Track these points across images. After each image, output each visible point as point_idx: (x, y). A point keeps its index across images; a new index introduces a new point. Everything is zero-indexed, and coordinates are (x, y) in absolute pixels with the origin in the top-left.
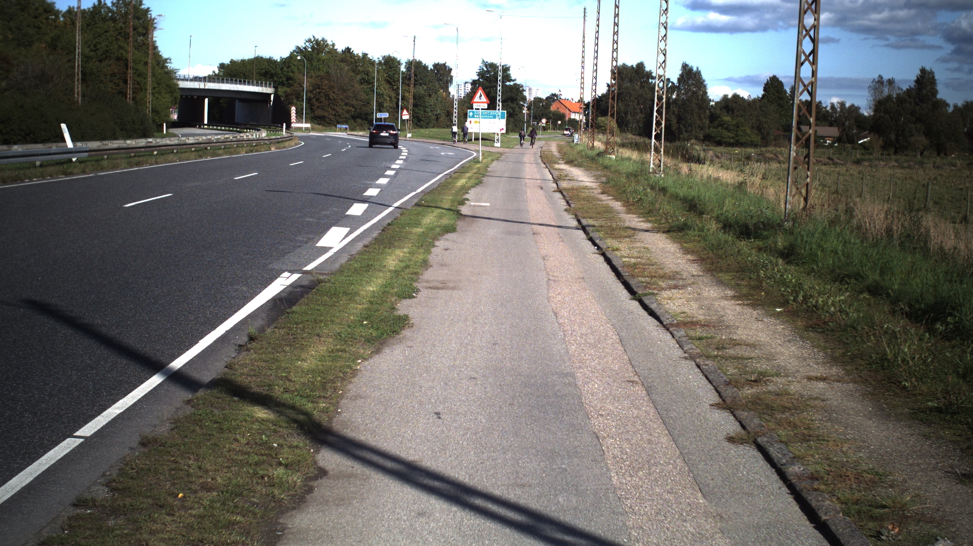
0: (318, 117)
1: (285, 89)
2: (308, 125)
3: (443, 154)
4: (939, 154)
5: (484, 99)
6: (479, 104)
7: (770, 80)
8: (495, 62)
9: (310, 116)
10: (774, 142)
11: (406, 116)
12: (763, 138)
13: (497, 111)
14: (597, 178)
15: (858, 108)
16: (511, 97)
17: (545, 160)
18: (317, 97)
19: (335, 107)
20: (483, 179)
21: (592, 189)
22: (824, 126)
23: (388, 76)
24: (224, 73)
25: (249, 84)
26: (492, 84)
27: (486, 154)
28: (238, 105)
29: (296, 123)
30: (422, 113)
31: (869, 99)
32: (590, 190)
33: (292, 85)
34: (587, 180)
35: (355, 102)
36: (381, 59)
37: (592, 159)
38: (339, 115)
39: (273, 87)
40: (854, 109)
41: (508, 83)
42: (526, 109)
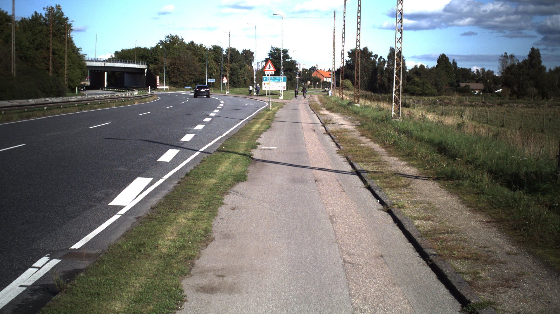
0: (173, 82)
1: (154, 66)
2: (167, 87)
3: (246, 104)
4: (543, 98)
5: (272, 68)
6: (269, 72)
7: (441, 57)
8: (279, 47)
9: (169, 82)
10: (445, 93)
11: (225, 80)
12: (438, 91)
13: (281, 77)
14: (352, 121)
15: (493, 72)
16: (289, 68)
17: (313, 108)
18: (172, 70)
19: (184, 76)
20: (272, 124)
21: (352, 131)
22: (473, 83)
23: (216, 57)
24: (117, 57)
25: (132, 63)
26: (278, 61)
27: (274, 104)
28: (126, 76)
29: (160, 86)
30: (236, 79)
31: (499, 66)
32: (352, 133)
33: (158, 63)
34: (345, 124)
35: (195, 73)
36: (211, 47)
37: (344, 107)
38: (186, 81)
39: (147, 65)
40: (490, 73)
41: (287, 60)
42: (298, 75)
